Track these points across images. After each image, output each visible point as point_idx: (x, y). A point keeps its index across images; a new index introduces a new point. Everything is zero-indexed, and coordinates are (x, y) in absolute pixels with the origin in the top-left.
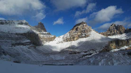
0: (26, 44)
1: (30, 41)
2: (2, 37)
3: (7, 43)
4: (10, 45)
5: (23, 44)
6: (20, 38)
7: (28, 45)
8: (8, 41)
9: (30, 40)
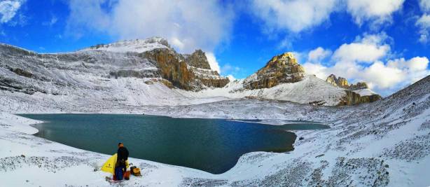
0: (144, 74)
1: (156, 69)
2: (90, 58)
3: (99, 70)
4: (106, 75)
5: (136, 75)
6: (133, 62)
7: (148, 77)
8: (104, 66)
9: (157, 67)
